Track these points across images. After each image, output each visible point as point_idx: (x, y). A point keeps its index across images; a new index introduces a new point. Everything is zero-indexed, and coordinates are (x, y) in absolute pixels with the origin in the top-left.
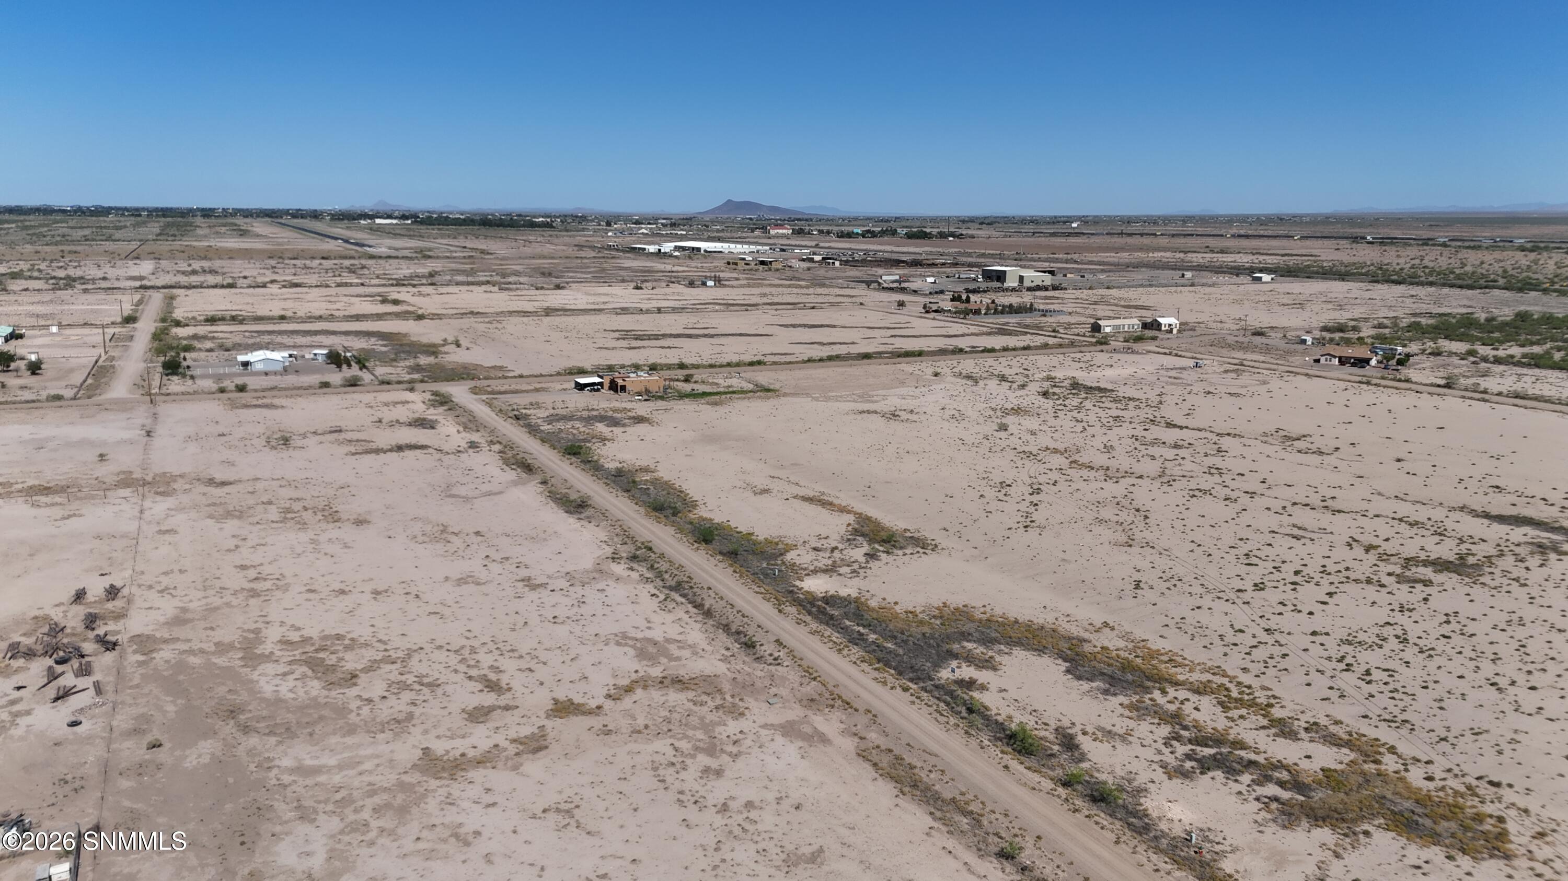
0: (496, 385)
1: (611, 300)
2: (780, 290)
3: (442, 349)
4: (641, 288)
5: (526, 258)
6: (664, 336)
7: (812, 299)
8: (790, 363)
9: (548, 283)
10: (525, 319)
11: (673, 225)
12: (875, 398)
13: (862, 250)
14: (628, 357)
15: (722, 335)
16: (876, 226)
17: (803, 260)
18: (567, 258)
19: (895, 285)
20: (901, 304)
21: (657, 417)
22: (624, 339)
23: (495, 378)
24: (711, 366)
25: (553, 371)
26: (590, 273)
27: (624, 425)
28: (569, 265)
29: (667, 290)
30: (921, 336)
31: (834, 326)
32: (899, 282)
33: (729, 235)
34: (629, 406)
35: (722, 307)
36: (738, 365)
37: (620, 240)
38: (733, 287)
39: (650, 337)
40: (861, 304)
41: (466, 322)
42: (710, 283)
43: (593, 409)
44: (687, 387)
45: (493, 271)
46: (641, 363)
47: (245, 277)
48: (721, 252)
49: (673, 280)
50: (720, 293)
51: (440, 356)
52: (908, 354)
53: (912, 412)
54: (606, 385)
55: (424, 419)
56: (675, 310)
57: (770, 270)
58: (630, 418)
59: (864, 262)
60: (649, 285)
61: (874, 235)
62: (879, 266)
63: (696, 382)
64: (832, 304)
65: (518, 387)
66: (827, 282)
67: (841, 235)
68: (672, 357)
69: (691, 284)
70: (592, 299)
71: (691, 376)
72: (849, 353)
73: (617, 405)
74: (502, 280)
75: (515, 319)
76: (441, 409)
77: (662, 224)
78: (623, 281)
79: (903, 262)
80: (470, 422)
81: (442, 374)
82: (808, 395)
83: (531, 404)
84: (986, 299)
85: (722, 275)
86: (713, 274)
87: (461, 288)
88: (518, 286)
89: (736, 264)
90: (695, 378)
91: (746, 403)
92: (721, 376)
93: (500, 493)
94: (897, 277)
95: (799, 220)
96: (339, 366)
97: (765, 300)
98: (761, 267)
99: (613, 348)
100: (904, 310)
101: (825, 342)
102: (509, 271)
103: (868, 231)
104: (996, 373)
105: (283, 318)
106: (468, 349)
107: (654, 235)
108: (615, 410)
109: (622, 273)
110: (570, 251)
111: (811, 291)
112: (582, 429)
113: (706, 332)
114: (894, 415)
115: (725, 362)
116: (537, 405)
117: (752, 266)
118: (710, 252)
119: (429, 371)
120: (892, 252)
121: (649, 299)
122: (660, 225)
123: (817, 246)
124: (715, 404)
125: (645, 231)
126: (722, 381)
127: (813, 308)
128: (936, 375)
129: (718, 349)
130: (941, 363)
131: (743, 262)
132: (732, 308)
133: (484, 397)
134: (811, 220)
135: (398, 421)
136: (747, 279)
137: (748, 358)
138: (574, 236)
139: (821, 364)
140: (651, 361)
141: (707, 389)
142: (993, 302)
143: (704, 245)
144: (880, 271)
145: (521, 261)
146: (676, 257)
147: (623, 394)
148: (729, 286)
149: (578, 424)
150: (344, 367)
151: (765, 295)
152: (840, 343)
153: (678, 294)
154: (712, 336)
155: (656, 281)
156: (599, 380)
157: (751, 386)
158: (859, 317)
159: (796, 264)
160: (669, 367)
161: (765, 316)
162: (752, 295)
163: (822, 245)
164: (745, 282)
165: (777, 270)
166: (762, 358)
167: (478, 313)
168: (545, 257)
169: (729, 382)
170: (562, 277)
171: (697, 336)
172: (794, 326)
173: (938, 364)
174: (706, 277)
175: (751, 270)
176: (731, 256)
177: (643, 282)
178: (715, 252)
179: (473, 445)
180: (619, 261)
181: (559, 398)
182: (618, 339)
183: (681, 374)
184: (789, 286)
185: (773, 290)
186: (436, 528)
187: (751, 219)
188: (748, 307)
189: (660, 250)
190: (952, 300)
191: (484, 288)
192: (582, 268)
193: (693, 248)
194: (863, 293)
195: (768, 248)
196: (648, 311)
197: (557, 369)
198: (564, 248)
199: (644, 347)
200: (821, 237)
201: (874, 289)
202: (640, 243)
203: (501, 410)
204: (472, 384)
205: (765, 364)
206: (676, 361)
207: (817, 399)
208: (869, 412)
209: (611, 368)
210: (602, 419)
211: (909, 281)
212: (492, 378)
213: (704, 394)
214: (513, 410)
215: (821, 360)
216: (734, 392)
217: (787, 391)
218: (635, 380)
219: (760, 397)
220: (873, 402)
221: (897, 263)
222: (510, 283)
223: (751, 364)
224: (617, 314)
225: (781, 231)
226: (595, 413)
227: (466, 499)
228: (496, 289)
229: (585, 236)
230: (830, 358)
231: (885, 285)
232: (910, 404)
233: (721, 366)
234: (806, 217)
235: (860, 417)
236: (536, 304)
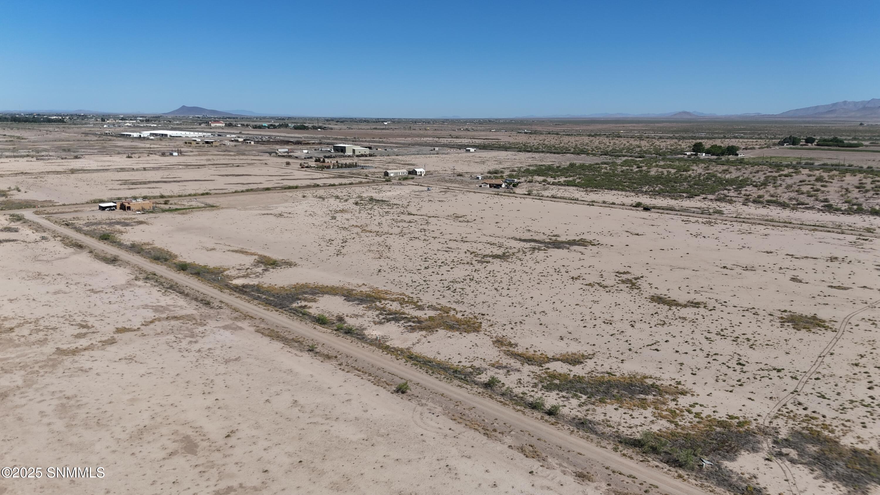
0: (48, 209)
1: (113, 164)
2: (218, 157)
3: (7, 193)
4: (131, 157)
5: (50, 141)
6: (149, 182)
7: (237, 162)
8: (225, 193)
9: (68, 156)
10: (59, 176)
11: (148, 121)
12: (272, 208)
13: (267, 136)
14: (129, 194)
15: (185, 181)
16: (276, 122)
17: (232, 141)
18: (78, 140)
19: (286, 154)
20: (288, 164)
21: (150, 221)
22: (125, 184)
23: (48, 206)
24: (179, 196)
25: (83, 201)
26: (96, 149)
27: (132, 226)
28: (81, 145)
29: (148, 158)
30: (298, 179)
31: (250, 175)
32: (288, 152)
33: (185, 126)
34: (133, 216)
35: (184, 167)
36: (195, 195)
37: (113, 130)
38: (189, 156)
39: (141, 183)
40: (266, 164)
41: (20, 178)
42: (175, 154)
43: (112, 219)
44: (167, 207)
45: (30, 149)
46: (137, 196)
48: (181, 137)
49: (151, 152)
50: (182, 159)
51: (9, 197)
52: (290, 188)
53: (290, 213)
54: (118, 207)
55: (10, 228)
56: (154, 169)
57: (212, 146)
58: (135, 222)
59: (268, 142)
60: (137, 155)
61: (275, 127)
62: (277, 144)
63: (171, 204)
64: (249, 164)
65: (64, 210)
66: (246, 153)
67: (255, 127)
68: (156, 193)
69: (163, 154)
70: (100, 164)
71: (168, 201)
72: (258, 188)
73: (126, 216)
74: (37, 154)
75: (51, 176)
76: (19, 223)
77: (140, 120)
78: (119, 153)
79: (291, 142)
80: (38, 228)
81: (13, 206)
82: (235, 208)
83: (74, 218)
84: (334, 161)
85: (182, 149)
86: (176, 149)
87: (10, 159)
88: (49, 157)
89: (191, 143)
90: (170, 202)
91: (201, 212)
92: (185, 201)
93: (66, 258)
94: (287, 150)
95: (229, 118)
97: (209, 162)
98: (206, 145)
99: (119, 189)
100: (290, 167)
101: (245, 183)
102: (40, 149)
103: (271, 125)
104: (334, 195)
106: (26, 192)
107: (135, 126)
108: (125, 219)
109: (117, 149)
110: (79, 137)
111: (237, 157)
112: (108, 228)
113: (175, 179)
114: (280, 215)
115: (187, 194)
116: (78, 219)
117: (201, 144)
118: (173, 137)
119: (5, 204)
120: (285, 137)
121: (137, 163)
122: (138, 121)
123: (240, 133)
124: (183, 214)
125: (129, 125)
126: (186, 203)
127: (238, 166)
128: (304, 197)
129: (183, 188)
130: (308, 192)
131: (195, 142)
132: (190, 167)
133: (44, 216)
134: (237, 118)
136: (198, 151)
137: (200, 192)
138: (80, 128)
139: (242, 193)
140: (143, 195)
141: (178, 207)
142: (337, 162)
143: (169, 133)
144: (278, 147)
145: (47, 143)
146: (152, 139)
147: (129, 211)
148: (187, 155)
149: (104, 226)
151: (209, 160)
152: (254, 183)
153: (156, 160)
154: (179, 182)
155: (140, 153)
156: (114, 204)
157: (203, 205)
158: (265, 170)
159: (228, 143)
160: (155, 197)
161: (210, 170)
162: (202, 160)
163: (243, 132)
164: (197, 153)
165: (216, 146)
166: (209, 191)
167: (26, 173)
168: (63, 141)
169: (190, 203)
170: (78, 152)
171: (170, 182)
172: (227, 175)
173: (305, 192)
174: (172, 151)
175: (200, 146)
176: (187, 139)
177: (132, 154)
178: (177, 137)
179: (43, 238)
180: (114, 142)
181: (90, 215)
182: (121, 185)
183: (162, 200)
184: (224, 155)
185: (214, 157)
186: (34, 274)
187: (198, 117)
188: (199, 166)
189: (140, 136)
190: (315, 161)
191: (25, 159)
192: (89, 146)
193: (162, 135)
194: (267, 158)
195: (210, 134)
196: (137, 170)
197: (86, 201)
198: (75, 135)
199: (138, 188)
200: (243, 128)
201: (274, 156)
202: (127, 132)
203: (56, 222)
204: (35, 210)
205: (210, 194)
206: (158, 194)
207: (240, 210)
208: (267, 214)
209: (119, 199)
210: (118, 223)
211: (293, 152)
212: (46, 207)
213: (176, 210)
214: (64, 221)
215: (242, 191)
216: (193, 208)
217: (223, 206)
218: (134, 204)
219: (208, 210)
220: (270, 210)
221: (287, 143)
222: (43, 156)
223: (203, 194)
224: (118, 171)
225: (218, 125)
226: (114, 221)
227: (48, 261)
228: (34, 159)
229: (88, 127)
230: (248, 191)
231: (280, 154)
232: (289, 210)
233: (185, 196)
234: (234, 116)
235: (263, 216)
236: (64, 167)
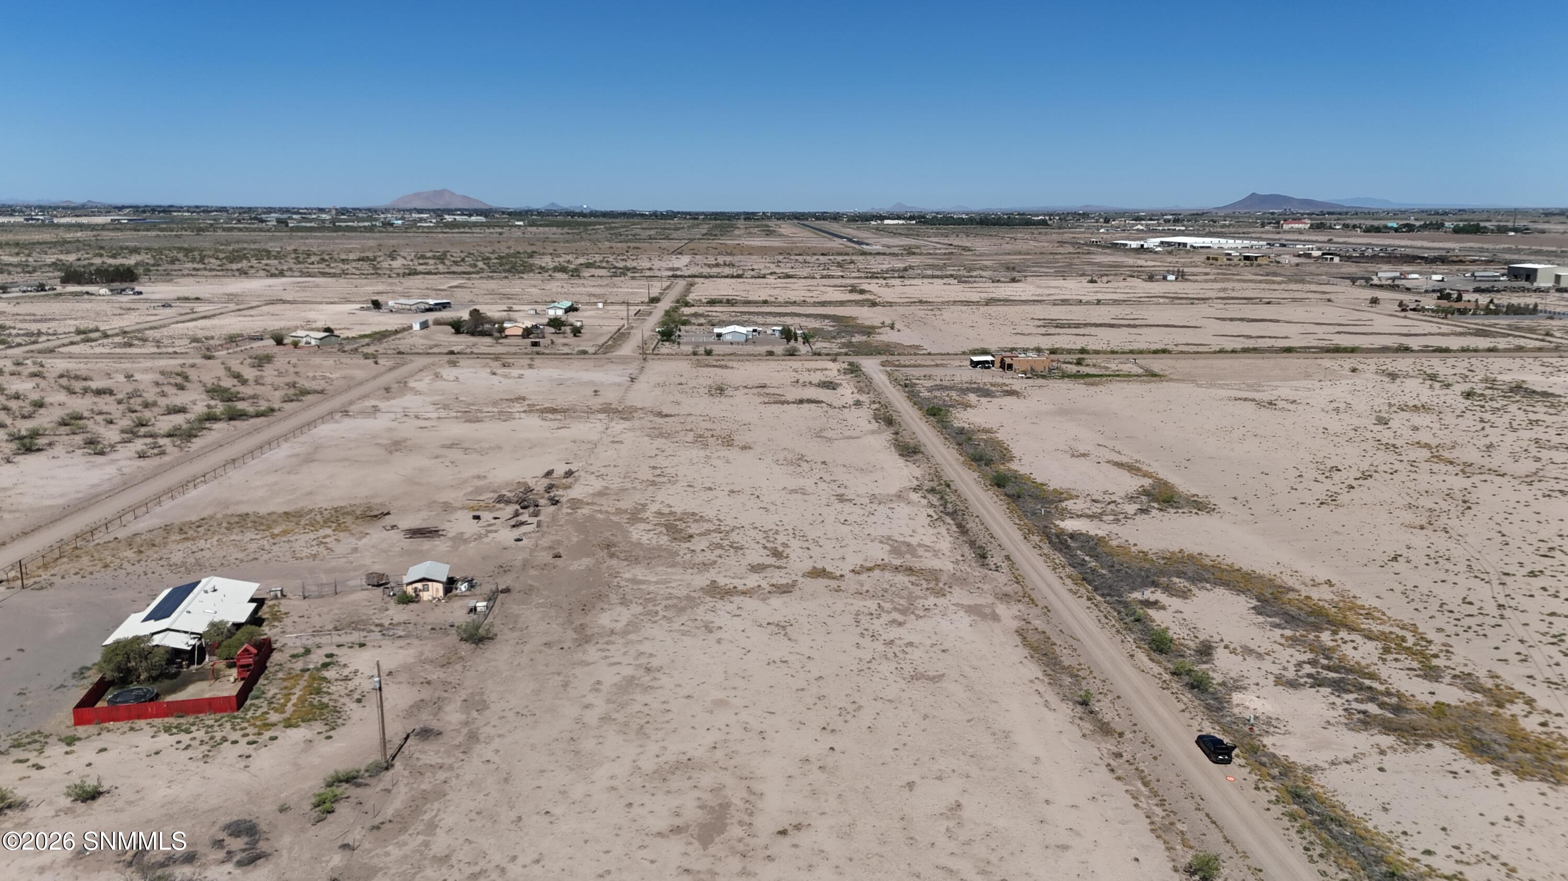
3: (877, 330)
25: (960, 351)
41: (911, 309)
47: (753, 270)
51: (873, 336)
55: (832, 383)
65: (922, 362)
80: (865, 387)
81: (866, 350)
83: (926, 376)
93: (860, 438)
96: (789, 341)
105: (765, 302)
106: (898, 331)
112: (955, 398)
116: (929, 378)
119: (856, 347)
133: (890, 369)
135: (810, 383)
149: (954, 393)
150: (793, 341)
167: (926, 302)
179: (857, 403)
181: (950, 373)
186: (796, 457)
197: (965, 350)
203: (897, 380)
204: (885, 358)
212: (905, 355)
214: (907, 380)
